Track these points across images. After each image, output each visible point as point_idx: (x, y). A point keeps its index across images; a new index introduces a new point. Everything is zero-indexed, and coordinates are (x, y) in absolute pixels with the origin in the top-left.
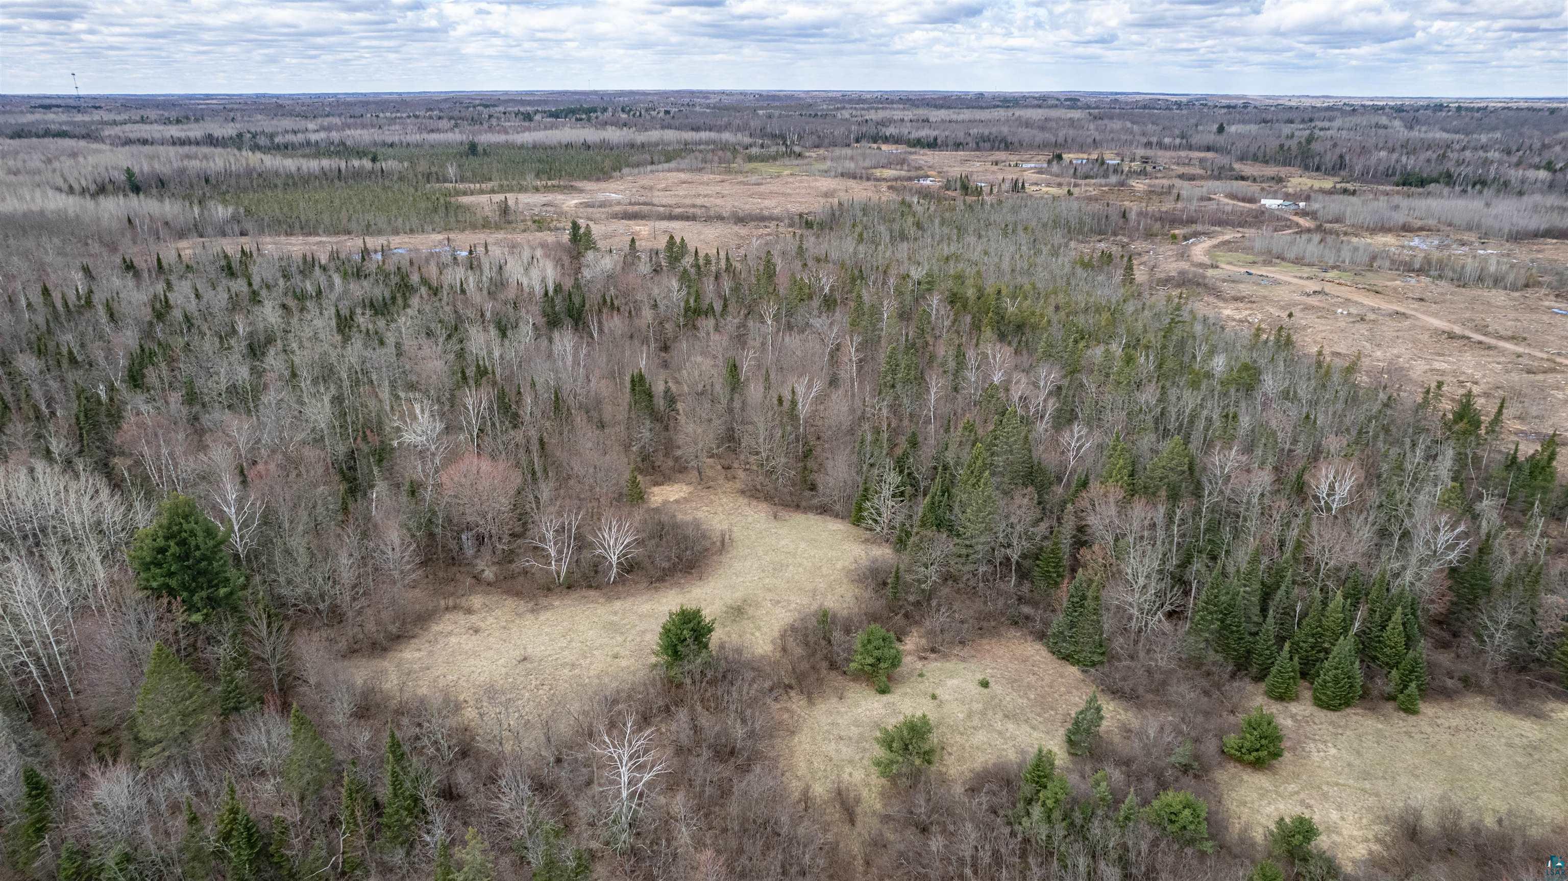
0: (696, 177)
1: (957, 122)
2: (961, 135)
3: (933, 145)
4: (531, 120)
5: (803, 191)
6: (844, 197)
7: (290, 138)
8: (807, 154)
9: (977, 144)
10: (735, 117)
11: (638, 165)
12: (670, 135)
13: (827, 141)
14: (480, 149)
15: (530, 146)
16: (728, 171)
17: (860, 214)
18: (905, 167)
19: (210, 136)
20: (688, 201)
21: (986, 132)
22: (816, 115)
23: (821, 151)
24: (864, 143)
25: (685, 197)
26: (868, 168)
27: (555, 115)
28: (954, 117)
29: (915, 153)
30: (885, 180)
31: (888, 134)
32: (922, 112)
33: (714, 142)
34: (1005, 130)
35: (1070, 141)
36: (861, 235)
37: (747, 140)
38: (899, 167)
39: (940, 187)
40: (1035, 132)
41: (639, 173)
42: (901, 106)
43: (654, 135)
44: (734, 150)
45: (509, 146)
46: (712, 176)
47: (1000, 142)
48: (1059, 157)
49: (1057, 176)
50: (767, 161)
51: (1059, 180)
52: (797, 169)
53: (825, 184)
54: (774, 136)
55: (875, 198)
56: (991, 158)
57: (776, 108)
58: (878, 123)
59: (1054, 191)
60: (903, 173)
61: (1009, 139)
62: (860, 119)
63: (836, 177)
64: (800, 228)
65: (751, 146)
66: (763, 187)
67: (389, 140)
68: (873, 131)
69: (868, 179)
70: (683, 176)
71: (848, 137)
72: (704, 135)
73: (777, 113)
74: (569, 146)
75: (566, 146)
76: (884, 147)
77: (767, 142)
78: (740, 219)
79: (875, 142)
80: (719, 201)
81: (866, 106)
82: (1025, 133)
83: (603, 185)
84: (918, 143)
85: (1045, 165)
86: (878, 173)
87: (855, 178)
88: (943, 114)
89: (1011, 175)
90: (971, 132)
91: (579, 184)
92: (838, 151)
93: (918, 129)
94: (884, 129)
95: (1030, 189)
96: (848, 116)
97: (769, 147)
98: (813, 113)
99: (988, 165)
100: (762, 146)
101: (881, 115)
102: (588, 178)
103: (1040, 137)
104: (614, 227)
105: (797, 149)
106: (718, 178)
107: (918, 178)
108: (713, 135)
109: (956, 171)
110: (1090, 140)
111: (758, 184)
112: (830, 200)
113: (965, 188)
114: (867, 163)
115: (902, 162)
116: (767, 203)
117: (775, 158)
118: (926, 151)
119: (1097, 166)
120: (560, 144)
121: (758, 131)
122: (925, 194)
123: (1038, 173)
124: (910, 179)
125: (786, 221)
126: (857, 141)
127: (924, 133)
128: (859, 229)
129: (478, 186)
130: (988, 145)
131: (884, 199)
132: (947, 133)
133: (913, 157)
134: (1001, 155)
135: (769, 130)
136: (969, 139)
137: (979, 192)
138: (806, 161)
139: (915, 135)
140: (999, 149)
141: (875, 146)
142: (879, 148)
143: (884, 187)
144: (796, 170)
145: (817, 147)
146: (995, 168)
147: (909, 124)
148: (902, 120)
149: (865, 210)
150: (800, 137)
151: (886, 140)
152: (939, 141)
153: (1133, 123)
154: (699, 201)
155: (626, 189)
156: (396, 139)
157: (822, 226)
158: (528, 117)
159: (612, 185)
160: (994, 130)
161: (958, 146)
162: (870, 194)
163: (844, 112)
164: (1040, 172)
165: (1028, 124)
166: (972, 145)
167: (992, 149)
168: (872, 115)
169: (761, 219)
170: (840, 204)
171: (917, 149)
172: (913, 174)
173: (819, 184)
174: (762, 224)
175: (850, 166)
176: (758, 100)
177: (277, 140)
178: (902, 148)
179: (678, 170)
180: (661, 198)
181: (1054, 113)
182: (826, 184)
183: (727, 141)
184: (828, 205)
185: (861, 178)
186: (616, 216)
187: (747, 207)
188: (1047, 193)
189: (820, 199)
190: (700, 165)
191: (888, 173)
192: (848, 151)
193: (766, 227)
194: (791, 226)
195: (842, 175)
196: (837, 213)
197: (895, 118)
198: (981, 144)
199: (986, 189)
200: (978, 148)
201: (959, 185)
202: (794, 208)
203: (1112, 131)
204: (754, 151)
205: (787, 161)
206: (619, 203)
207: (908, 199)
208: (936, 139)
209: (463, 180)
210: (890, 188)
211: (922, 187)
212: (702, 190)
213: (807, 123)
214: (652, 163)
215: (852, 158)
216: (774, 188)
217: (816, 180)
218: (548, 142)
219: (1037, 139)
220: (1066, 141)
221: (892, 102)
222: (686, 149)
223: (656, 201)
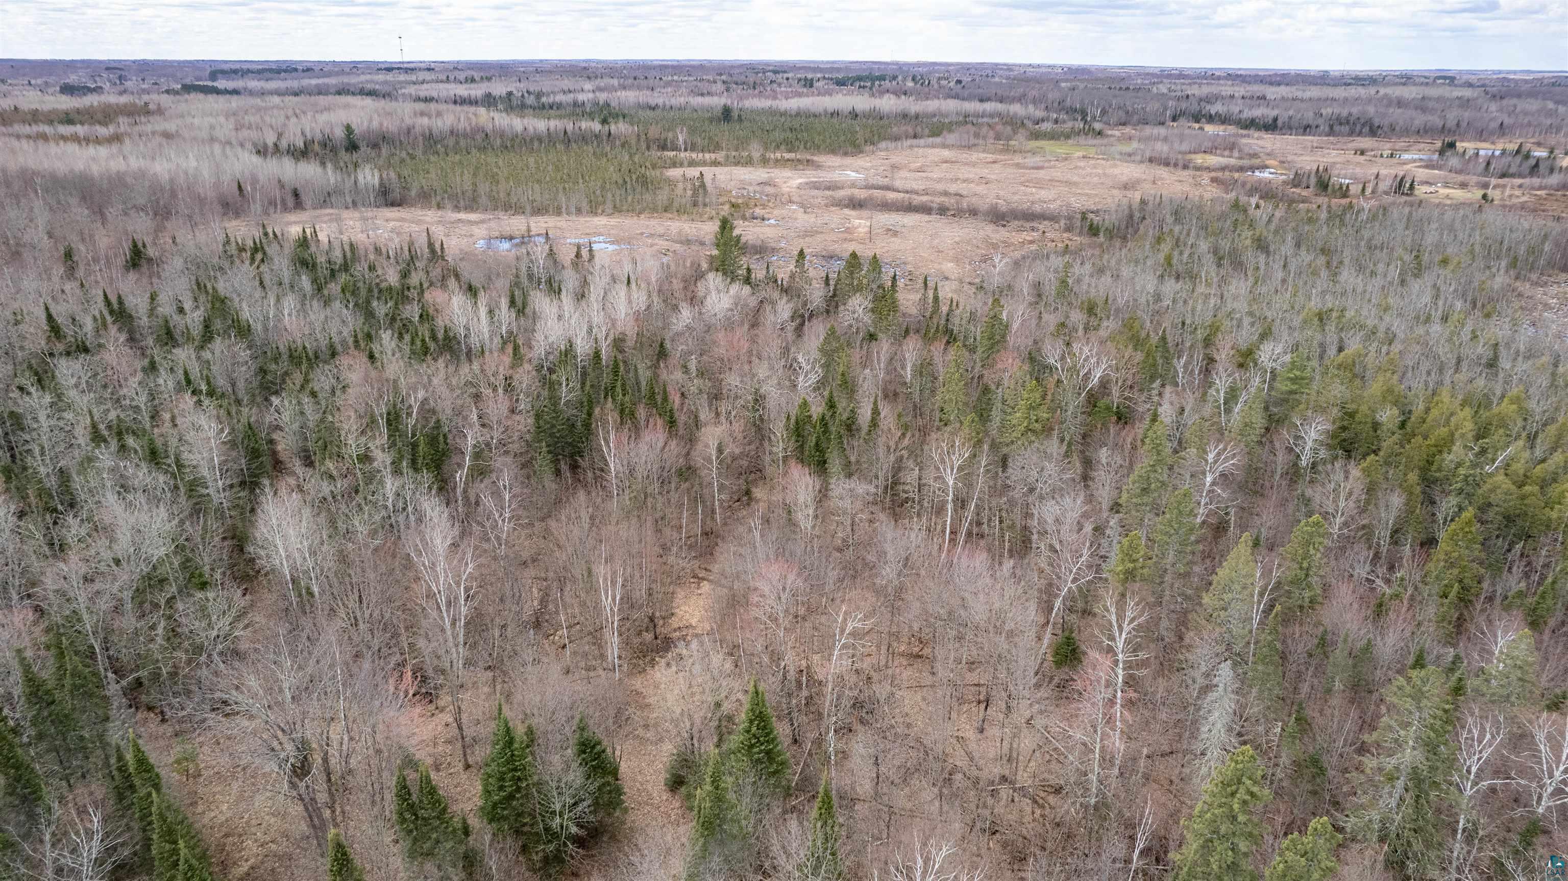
0: (964, 156)
1: (1302, 100)
2: (1309, 116)
3: (1272, 126)
4: (811, 86)
5: (1096, 180)
6: (1148, 190)
7: (560, 98)
8: (1110, 132)
9: (1331, 127)
10: (1033, 88)
11: (897, 138)
12: (951, 105)
13: (1136, 117)
14: (735, 114)
15: (793, 113)
16: (1007, 150)
17: (1170, 219)
18: (1236, 153)
19: (489, 95)
20: (940, 187)
21: (1345, 113)
22: (1128, 89)
23: (1128, 130)
24: (1182, 121)
25: (939, 180)
26: (1185, 153)
27: (841, 83)
28: (1299, 94)
29: (1248, 136)
30: (1208, 169)
31: (1213, 112)
32: (1258, 89)
33: (999, 115)
34: (1371, 110)
35: (1464, 124)
36: (1169, 259)
37: (1040, 114)
38: (1227, 153)
39: (1284, 182)
40: (1410, 113)
41: (896, 148)
42: (1230, 83)
43: (932, 105)
44: (1018, 124)
45: (773, 113)
46: (982, 155)
47: (1363, 125)
48: (1452, 145)
49: (1459, 172)
50: (1058, 139)
51: (1461, 178)
52: (1093, 150)
53: (1126, 171)
54: (1072, 111)
55: (1194, 194)
56: (1350, 145)
57: (1081, 81)
58: (1201, 100)
59: (1458, 194)
60: (1232, 161)
61: (1376, 122)
62: (1179, 94)
63: (1142, 162)
64: (1080, 234)
65: (1043, 120)
66: (1042, 172)
67: (653, 102)
68: (1195, 108)
69: (1185, 167)
70: (946, 153)
71: (1163, 113)
72: (989, 106)
73: (1082, 86)
74: (835, 114)
75: (832, 114)
76: (1210, 129)
77: (1063, 116)
78: (999, 217)
79: (1197, 121)
80: (981, 189)
81: (1187, 82)
82: (1397, 115)
83: (849, 160)
84: (1251, 124)
85: (1436, 156)
86: (1199, 159)
87: (1167, 164)
88: (1283, 91)
89: (1388, 171)
90: (1324, 111)
91: (820, 159)
92: (1148, 130)
93: (1251, 107)
94: (1208, 107)
95: (1421, 191)
96: (1165, 91)
97: (1064, 122)
98: (1124, 87)
99: (1350, 155)
100: (1056, 121)
101: (1205, 90)
102: (833, 152)
103: (1420, 120)
104: (827, 218)
105: (1097, 126)
106: (990, 157)
107: (1253, 169)
108: (1000, 107)
109: (1308, 162)
110: (1494, 125)
111: (1038, 168)
112: (1129, 194)
113: (1323, 185)
114: (1185, 147)
115: (1232, 147)
116: (1044, 194)
117: (1068, 137)
118: (1263, 134)
119: (1519, 159)
120: (825, 111)
121: (1056, 105)
122: (1267, 193)
123: (1427, 167)
124: (1241, 169)
125: (1062, 222)
126: (1174, 119)
127: (1258, 112)
128: (1166, 247)
129: (700, 155)
130: (1346, 129)
131: (1207, 196)
132: (1291, 113)
133: (1244, 141)
134: (1365, 142)
135: (1068, 103)
136: (1320, 121)
137: (1344, 192)
138: (1105, 141)
139: (1247, 114)
140: (1360, 134)
141: (1197, 126)
142: (1201, 129)
143: (1206, 178)
144: (1092, 152)
145: (1124, 124)
146: (1362, 159)
147: (1240, 101)
148: (1232, 97)
149: (1178, 214)
150: (1104, 112)
151: (1211, 119)
152: (1280, 123)
153: (1557, 102)
154: (953, 188)
155: (872, 167)
156: (660, 101)
157: (1111, 234)
158: (809, 83)
159: (862, 161)
160: (1355, 110)
161: (1306, 129)
162: (1186, 188)
163: (1160, 86)
164: (1429, 166)
165: (1400, 103)
166: (1324, 128)
167: (1351, 133)
168: (1194, 90)
169: (1029, 217)
170: (1143, 202)
171: (1251, 132)
172: (1246, 162)
173: (1116, 171)
174: (1028, 225)
175: (1162, 148)
176: (1065, 73)
177: (544, 99)
178: (1232, 129)
179: (944, 146)
180: (906, 180)
181: (1433, 92)
182: (1128, 171)
183: (1016, 114)
184: (1125, 201)
185: (1176, 165)
186: (840, 204)
187: (1016, 198)
188: (1447, 197)
189: (1116, 192)
190: (973, 141)
191: (1213, 160)
192: (1162, 131)
193: (1033, 229)
194: (1068, 229)
195: (1151, 160)
196: (1137, 215)
197: (1223, 93)
198: (1337, 128)
199: (1355, 189)
200: (1331, 132)
201: (1313, 180)
202: (1078, 203)
203: (1526, 114)
204: (1046, 126)
205: (1082, 140)
206: (853, 185)
207: (1243, 199)
208: (1275, 120)
209: (693, 148)
210: (1214, 180)
211: (1260, 181)
212: (965, 172)
213: (1115, 96)
214: (915, 137)
215: (1165, 139)
216: (1057, 174)
217: (1115, 166)
218: (813, 109)
219: (1417, 122)
220: (1458, 125)
221: (1219, 78)
222: (966, 119)
223: (898, 184)
